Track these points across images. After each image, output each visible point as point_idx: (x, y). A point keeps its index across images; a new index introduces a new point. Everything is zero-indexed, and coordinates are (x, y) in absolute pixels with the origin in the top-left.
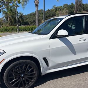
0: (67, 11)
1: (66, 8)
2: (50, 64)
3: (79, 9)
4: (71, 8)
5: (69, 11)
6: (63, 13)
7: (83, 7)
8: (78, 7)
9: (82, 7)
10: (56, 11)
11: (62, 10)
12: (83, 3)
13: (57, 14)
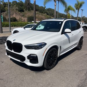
0: (17, 8)
1: (15, 5)
3: (28, 8)
4: (21, 6)
5: (19, 8)
6: (13, 10)
7: (32, 7)
8: (27, 6)
9: (30, 6)
10: (5, 7)
11: (11, 6)
12: (31, 3)
13: (6, 10)
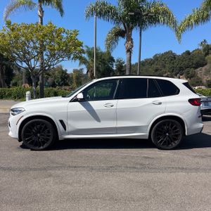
2: (68, 129)
13: (208, 60)
